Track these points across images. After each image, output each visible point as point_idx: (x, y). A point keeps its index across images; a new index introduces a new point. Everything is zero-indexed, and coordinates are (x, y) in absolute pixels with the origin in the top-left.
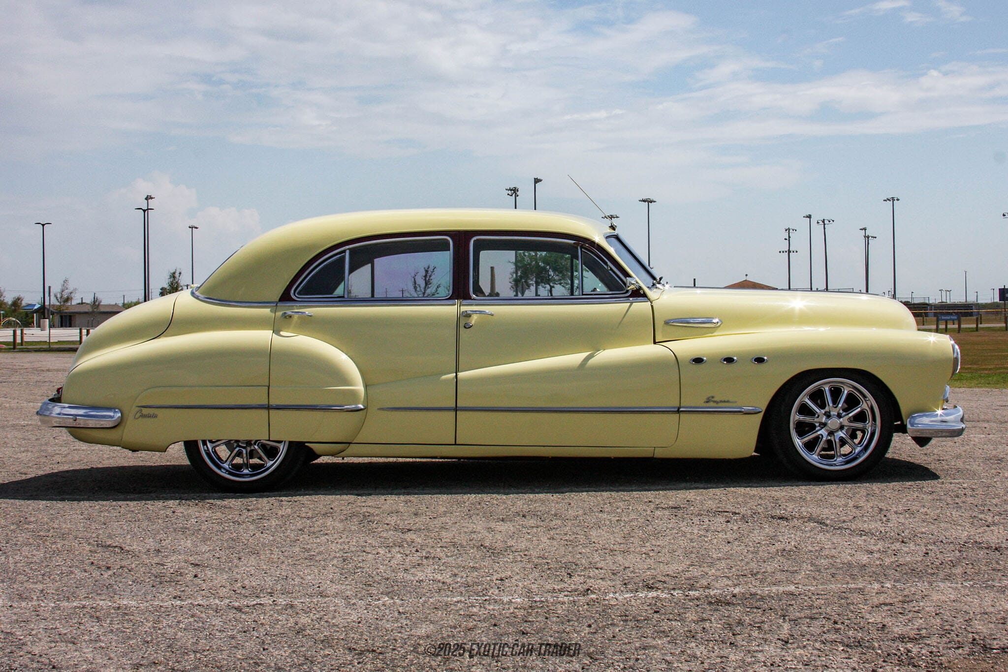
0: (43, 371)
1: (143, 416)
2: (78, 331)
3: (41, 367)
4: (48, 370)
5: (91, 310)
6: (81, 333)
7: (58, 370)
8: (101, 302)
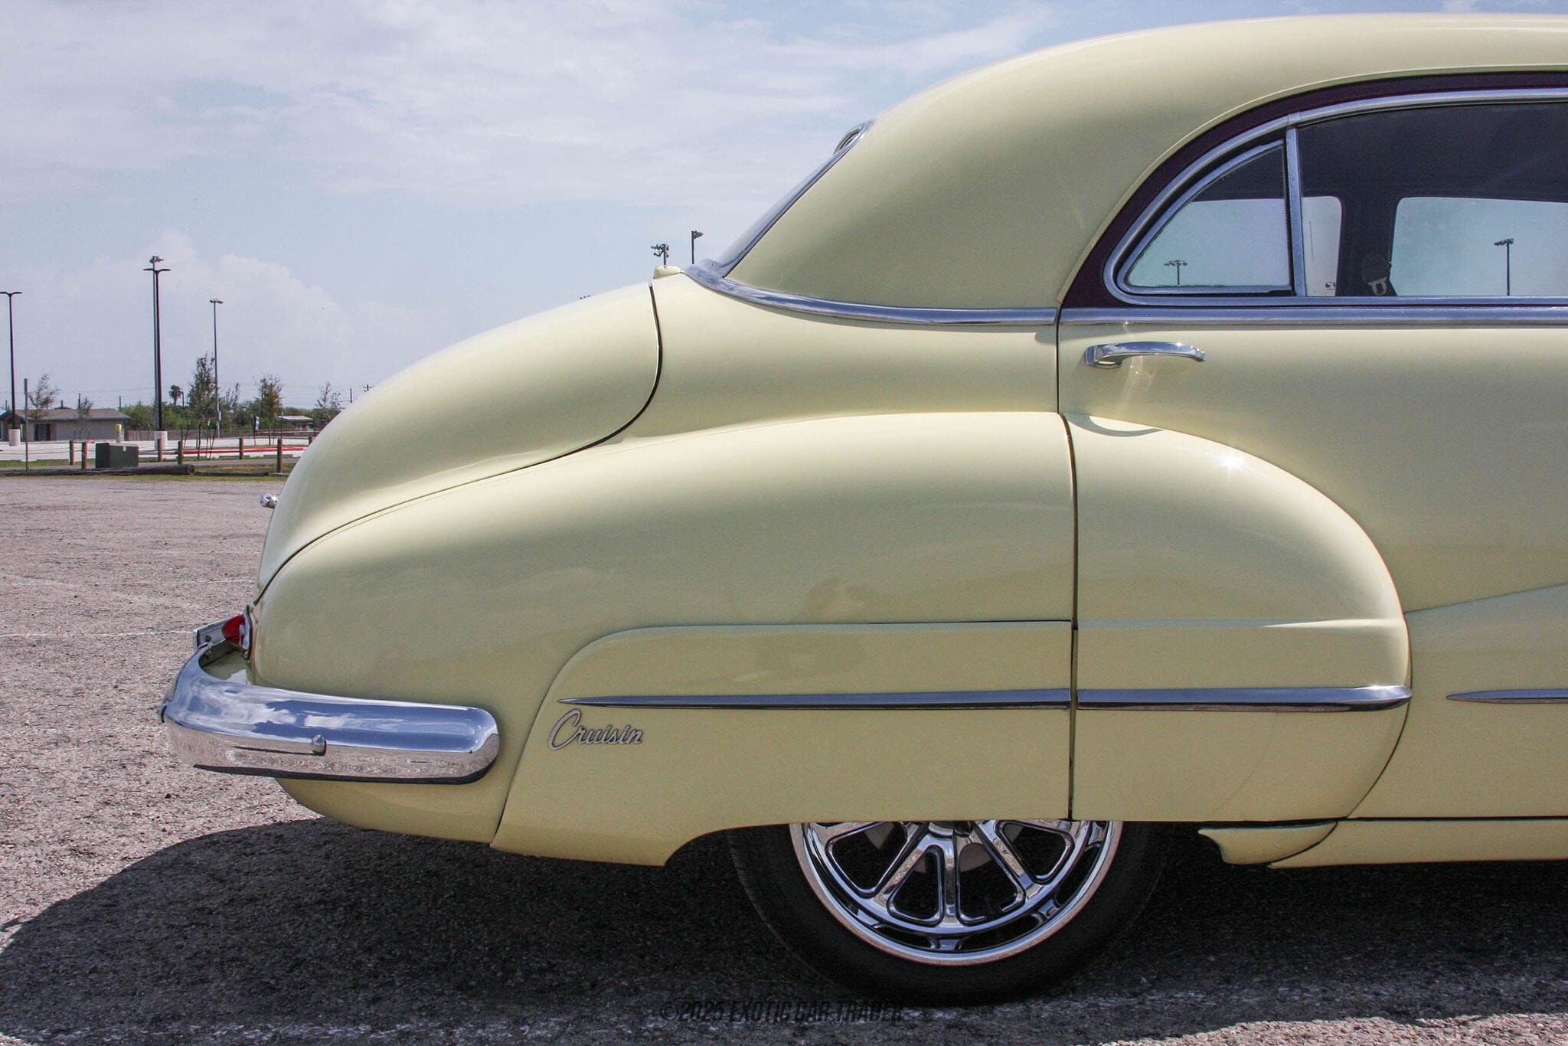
0: (31, 508)
1: (587, 736)
2: (68, 445)
3: (25, 503)
4: (39, 508)
5: (77, 417)
6: (71, 448)
7: (55, 508)
8: (92, 404)
